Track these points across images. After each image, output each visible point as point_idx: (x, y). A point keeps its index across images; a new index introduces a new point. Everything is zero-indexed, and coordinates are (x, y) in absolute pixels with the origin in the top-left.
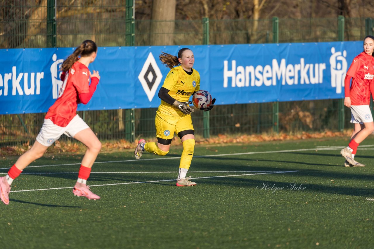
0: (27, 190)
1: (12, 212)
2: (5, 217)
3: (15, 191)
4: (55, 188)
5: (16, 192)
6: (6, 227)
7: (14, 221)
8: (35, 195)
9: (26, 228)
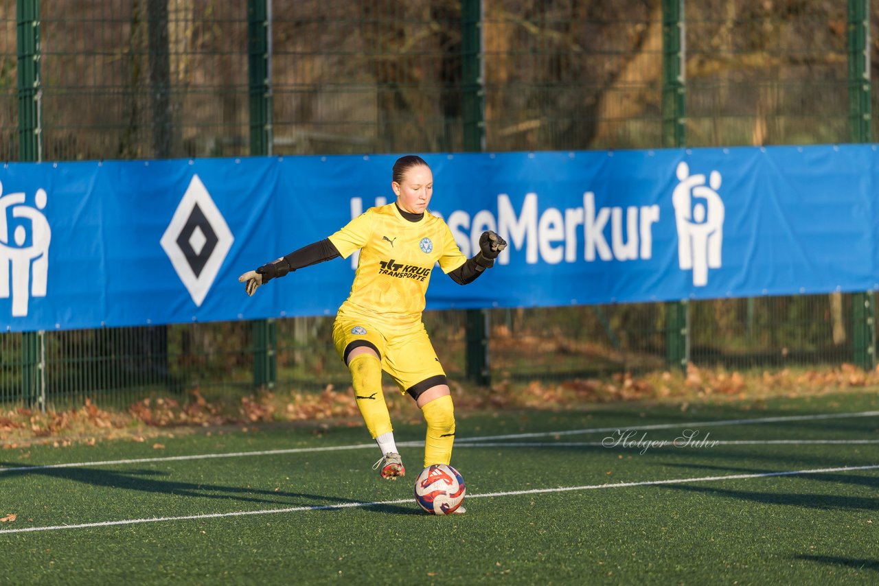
0: (633, 484)
1: (603, 535)
2: (588, 547)
3: (605, 486)
4: (698, 479)
5: (607, 488)
6: (593, 571)
7: (613, 557)
8: (654, 494)
9: (641, 573)
